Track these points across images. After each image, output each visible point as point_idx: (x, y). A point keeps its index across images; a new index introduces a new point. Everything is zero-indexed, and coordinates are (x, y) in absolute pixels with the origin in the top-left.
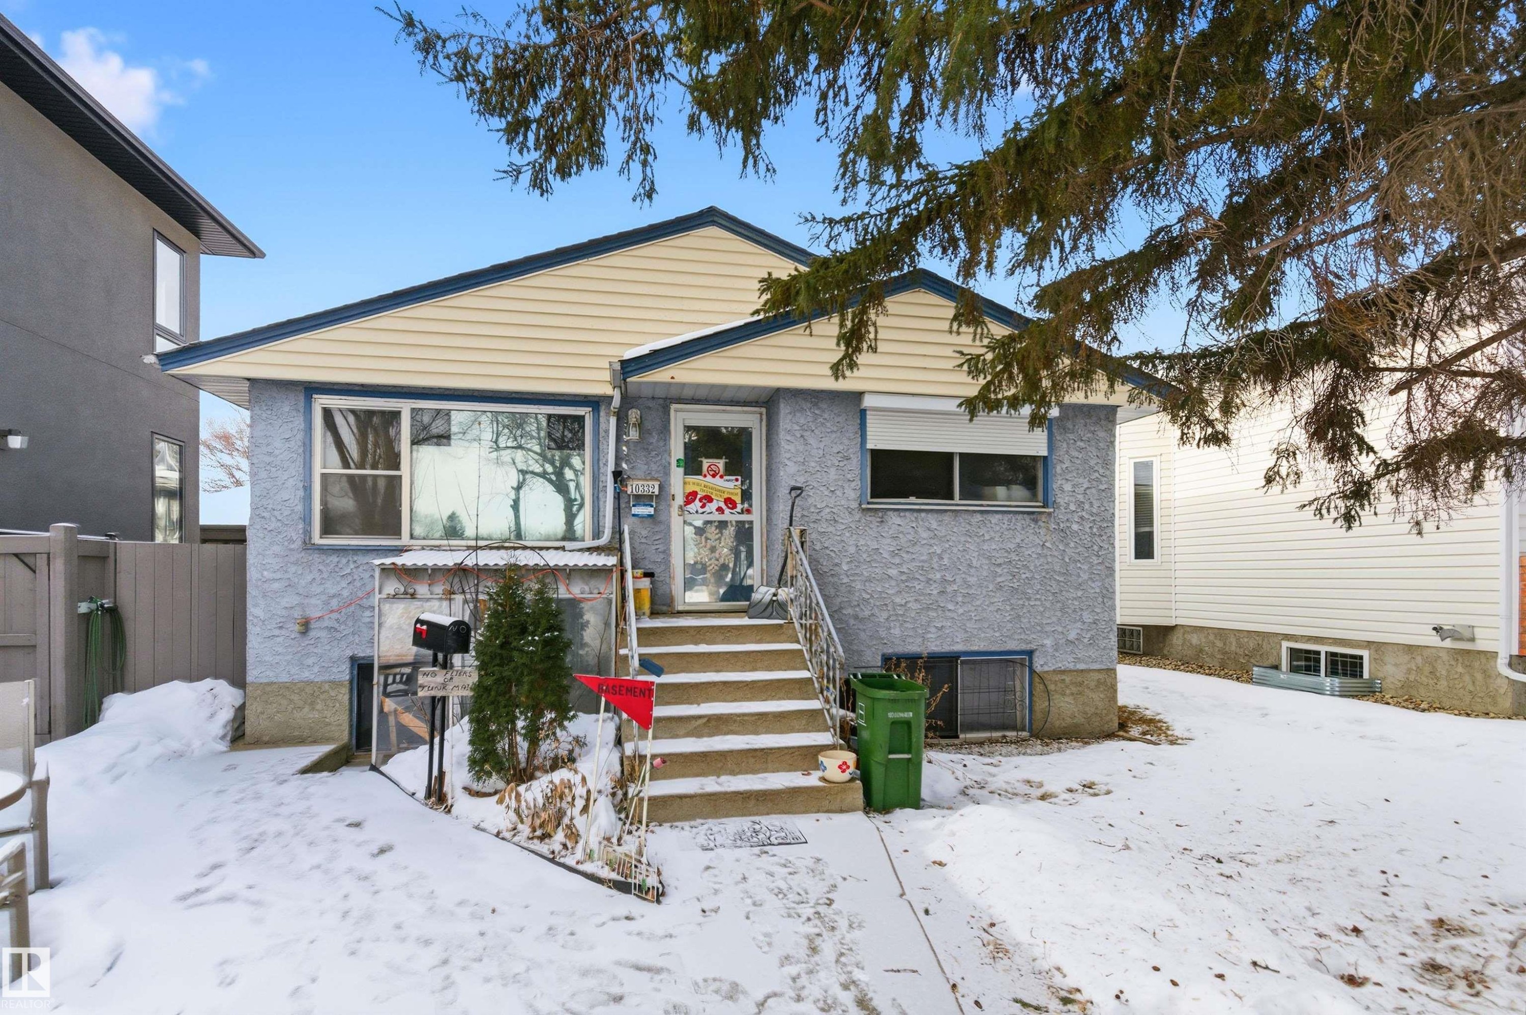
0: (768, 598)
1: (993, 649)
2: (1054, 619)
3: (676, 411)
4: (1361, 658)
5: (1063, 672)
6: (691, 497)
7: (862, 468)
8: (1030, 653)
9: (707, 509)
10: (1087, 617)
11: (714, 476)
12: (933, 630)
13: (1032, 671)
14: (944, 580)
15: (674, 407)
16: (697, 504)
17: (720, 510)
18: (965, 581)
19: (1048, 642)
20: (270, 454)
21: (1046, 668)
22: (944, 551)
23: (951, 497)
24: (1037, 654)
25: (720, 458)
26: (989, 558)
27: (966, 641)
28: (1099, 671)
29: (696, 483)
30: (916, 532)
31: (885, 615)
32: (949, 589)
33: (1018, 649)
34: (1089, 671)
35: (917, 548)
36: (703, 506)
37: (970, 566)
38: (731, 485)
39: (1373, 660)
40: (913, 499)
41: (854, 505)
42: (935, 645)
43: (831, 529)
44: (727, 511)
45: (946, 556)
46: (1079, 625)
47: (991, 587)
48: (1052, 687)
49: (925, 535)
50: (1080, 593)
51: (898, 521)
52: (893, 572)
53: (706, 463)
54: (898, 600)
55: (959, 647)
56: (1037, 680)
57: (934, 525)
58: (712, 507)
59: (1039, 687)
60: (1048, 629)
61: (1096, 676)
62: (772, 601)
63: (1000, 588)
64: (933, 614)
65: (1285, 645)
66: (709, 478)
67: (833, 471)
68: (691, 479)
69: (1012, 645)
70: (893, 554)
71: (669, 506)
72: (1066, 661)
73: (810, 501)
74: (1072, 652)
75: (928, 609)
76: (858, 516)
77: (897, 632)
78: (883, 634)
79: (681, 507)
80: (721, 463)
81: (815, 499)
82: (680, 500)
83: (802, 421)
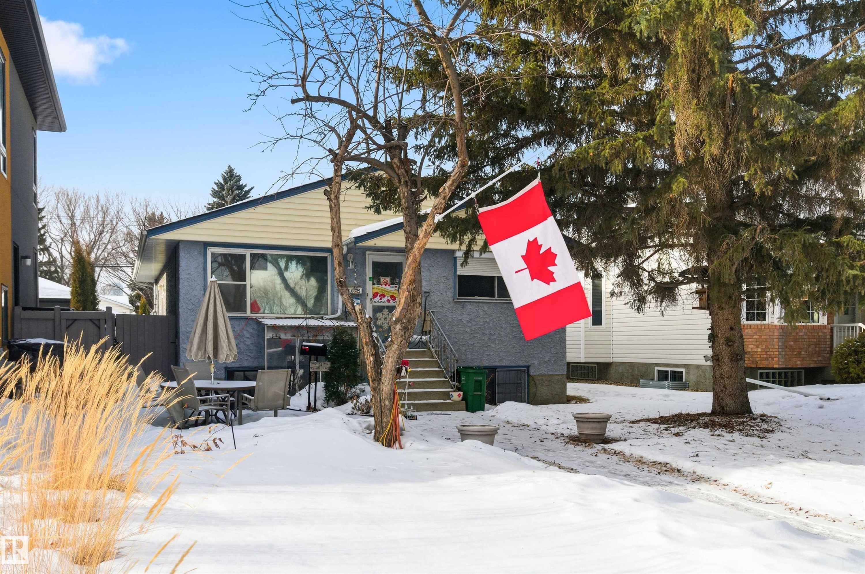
0: (417, 340)
1: (512, 365)
2: (539, 352)
3: (369, 255)
4: (682, 372)
5: (542, 375)
6: (375, 295)
7: (455, 283)
8: (528, 367)
9: (382, 300)
10: (553, 351)
11: (386, 285)
12: (485, 356)
13: (529, 375)
14: (490, 334)
15: (368, 252)
16: (378, 298)
17: (388, 301)
18: (499, 334)
19: (536, 362)
20: (189, 274)
21: (535, 374)
22: (490, 320)
23: (493, 296)
24: (531, 367)
25: (388, 276)
26: (510, 324)
27: (500, 361)
28: (558, 375)
29: (379, 288)
30: (478, 312)
31: (464, 349)
32: (493, 338)
33: (522, 365)
34: (553, 375)
35: (478, 319)
36: (381, 299)
37: (502, 327)
38: (393, 289)
39: (686, 373)
40: (476, 297)
41: (451, 300)
42: (486, 363)
43: (441, 310)
44: (391, 301)
45: (491, 323)
46: (549, 354)
47: (511, 337)
48: (537, 382)
49: (482, 313)
50: (550, 340)
51: (470, 307)
52: (468, 330)
53: (382, 279)
54: (470, 342)
55: (497, 364)
56: (531, 379)
57: (486, 309)
58: (385, 299)
59: (532, 383)
60: (536, 356)
61: (557, 377)
62: (419, 341)
63: (515, 337)
64: (485, 349)
65: (656, 368)
66: (384, 286)
67: (442, 285)
68: (376, 286)
69: (521, 363)
70: (468, 322)
71: (366, 299)
72: (543, 371)
73: (432, 298)
74: (546, 367)
75: (483, 346)
76: (452, 305)
77: (470, 356)
78: (464, 357)
79: (371, 299)
80: (388, 279)
81: (434, 297)
82: (371, 296)
83: (429, 262)
